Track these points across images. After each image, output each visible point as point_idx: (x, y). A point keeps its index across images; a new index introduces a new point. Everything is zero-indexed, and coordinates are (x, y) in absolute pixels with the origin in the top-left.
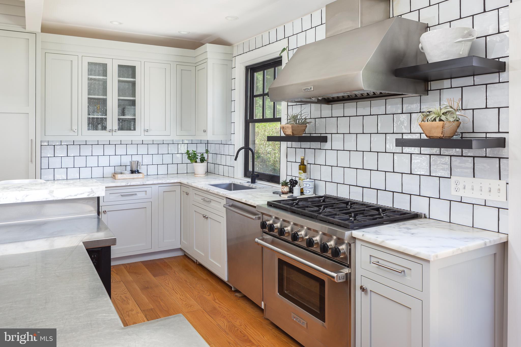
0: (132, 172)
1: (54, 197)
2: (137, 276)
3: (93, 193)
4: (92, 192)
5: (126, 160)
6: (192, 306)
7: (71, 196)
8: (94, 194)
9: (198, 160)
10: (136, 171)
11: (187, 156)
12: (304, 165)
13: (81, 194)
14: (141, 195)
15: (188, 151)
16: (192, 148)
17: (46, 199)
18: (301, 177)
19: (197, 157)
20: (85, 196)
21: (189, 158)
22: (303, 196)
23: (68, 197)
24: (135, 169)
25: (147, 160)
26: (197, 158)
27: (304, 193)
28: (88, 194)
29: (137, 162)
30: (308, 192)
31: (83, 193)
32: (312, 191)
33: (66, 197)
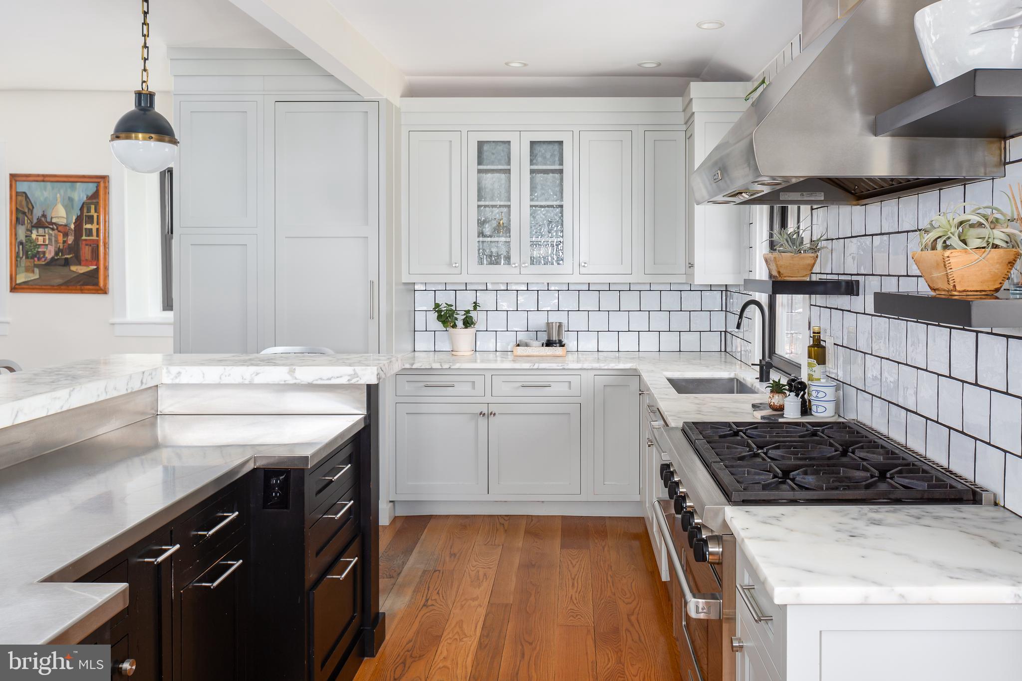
0: (549, 343)
1: (296, 379)
2: (534, 541)
3: (357, 377)
4: (356, 375)
5: (539, 321)
6: (579, 617)
7: (321, 379)
8: (358, 379)
9: (460, 323)
10: (557, 341)
11: (436, 314)
12: (818, 347)
13: (338, 377)
14: (562, 389)
15: (437, 306)
16: (444, 299)
17: (285, 381)
18: (813, 373)
19: (455, 316)
20: (344, 381)
21: (440, 318)
22: (807, 419)
23: (317, 380)
24: (556, 338)
25: (577, 321)
26: (456, 319)
27: (813, 413)
28: (349, 378)
29: (558, 324)
30: (821, 409)
31: (341, 377)
32: (831, 407)
33: (314, 380)
